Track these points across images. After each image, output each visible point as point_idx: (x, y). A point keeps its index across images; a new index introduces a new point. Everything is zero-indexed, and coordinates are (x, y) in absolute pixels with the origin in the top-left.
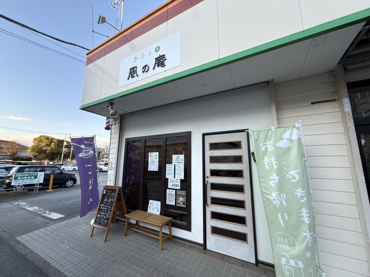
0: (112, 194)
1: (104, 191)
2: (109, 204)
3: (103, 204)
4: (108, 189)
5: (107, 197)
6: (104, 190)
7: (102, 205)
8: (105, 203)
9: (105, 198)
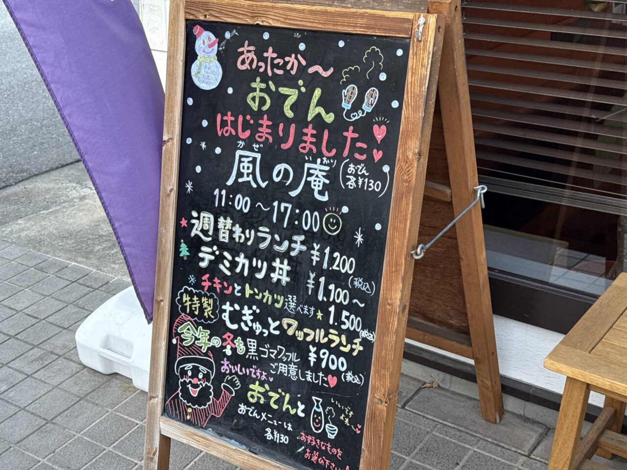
0: (330, 102)
1: (191, 56)
2: (310, 220)
3: (217, 214)
4: (250, 32)
5: (255, 128)
6: (190, 40)
7: (203, 222)
8: (242, 203)
9: (230, 144)
